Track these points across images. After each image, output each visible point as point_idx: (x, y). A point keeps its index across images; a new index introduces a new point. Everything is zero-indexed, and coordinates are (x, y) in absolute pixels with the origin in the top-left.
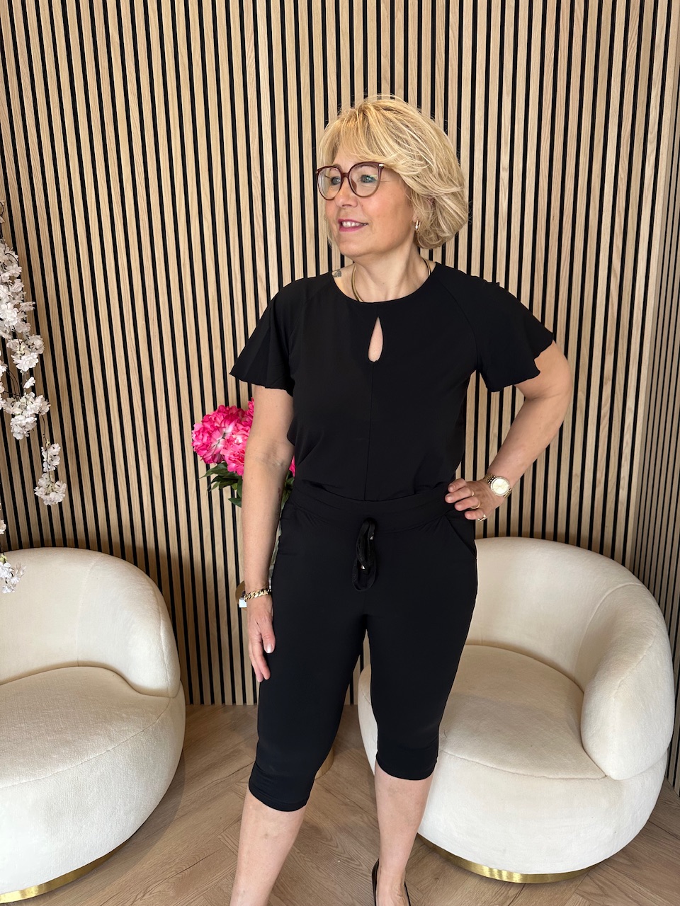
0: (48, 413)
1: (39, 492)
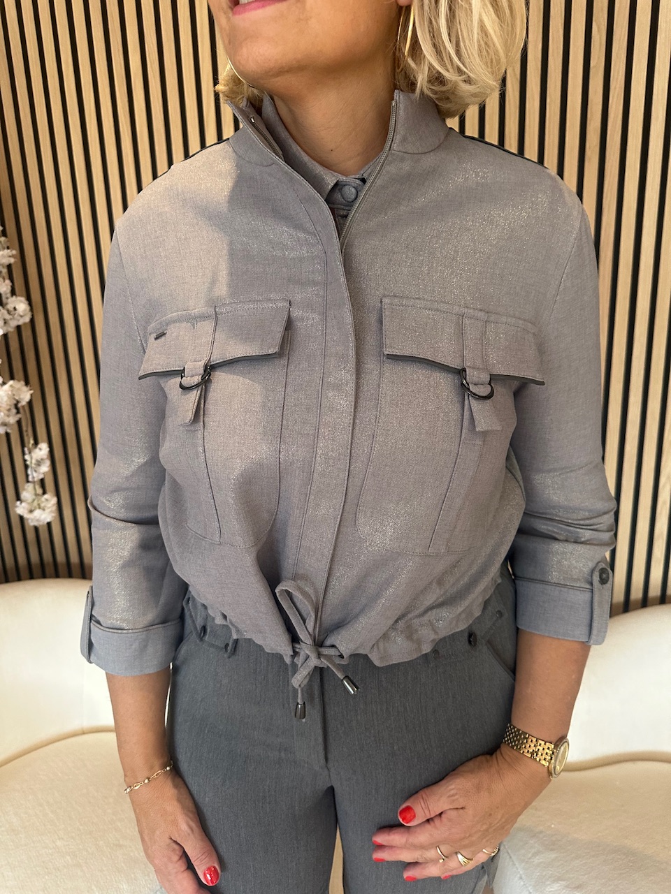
0: (30, 403)
1: (21, 509)
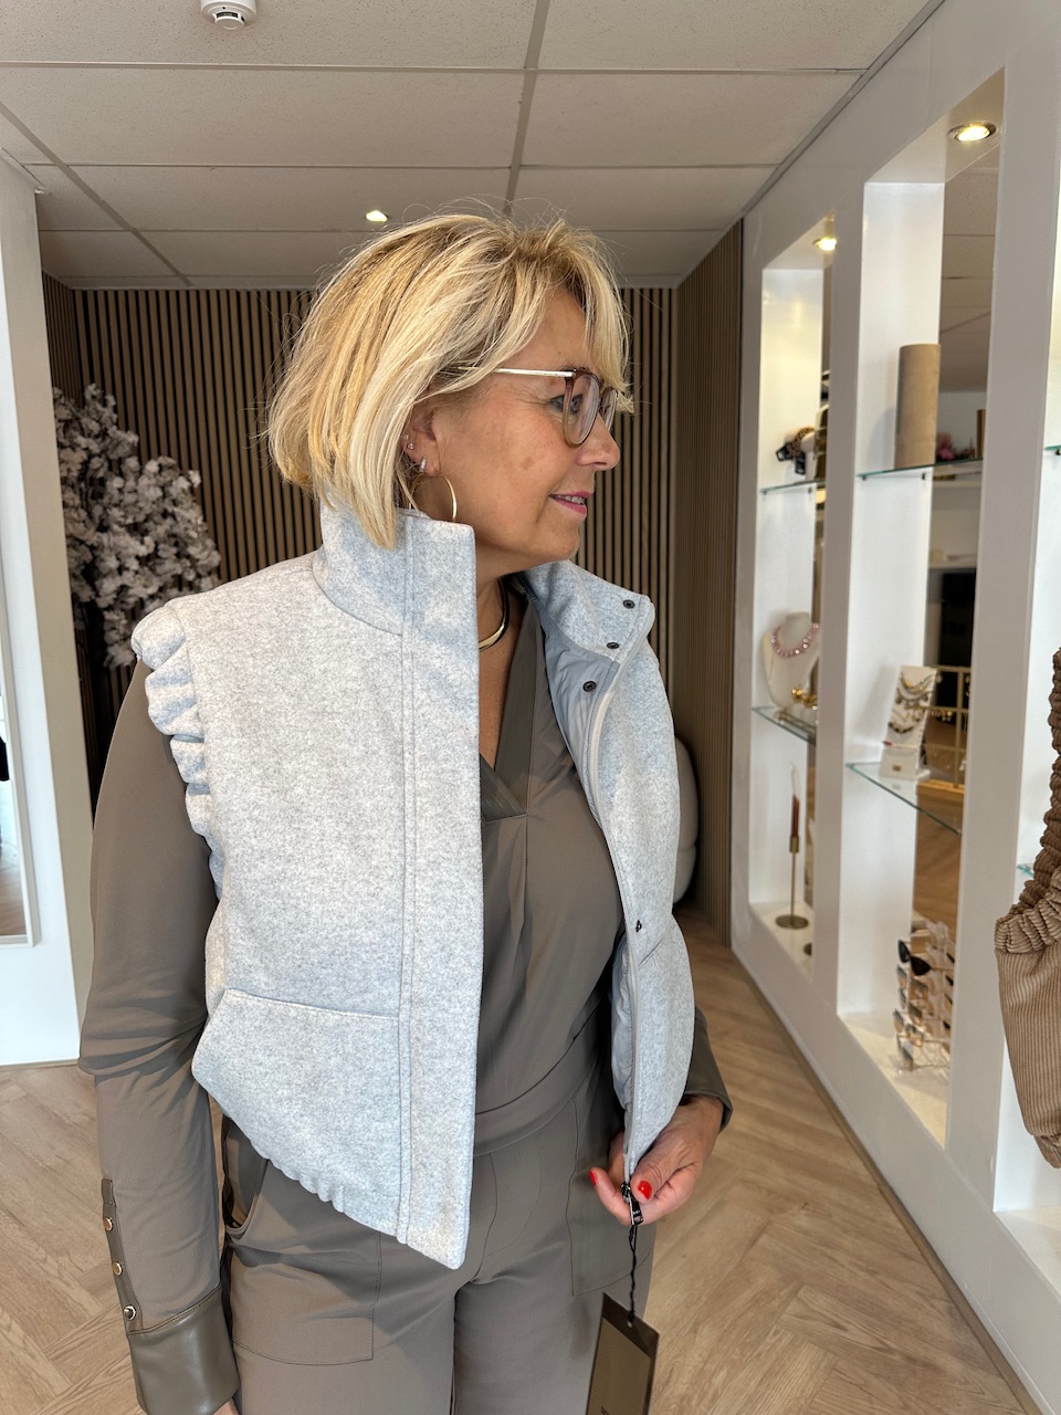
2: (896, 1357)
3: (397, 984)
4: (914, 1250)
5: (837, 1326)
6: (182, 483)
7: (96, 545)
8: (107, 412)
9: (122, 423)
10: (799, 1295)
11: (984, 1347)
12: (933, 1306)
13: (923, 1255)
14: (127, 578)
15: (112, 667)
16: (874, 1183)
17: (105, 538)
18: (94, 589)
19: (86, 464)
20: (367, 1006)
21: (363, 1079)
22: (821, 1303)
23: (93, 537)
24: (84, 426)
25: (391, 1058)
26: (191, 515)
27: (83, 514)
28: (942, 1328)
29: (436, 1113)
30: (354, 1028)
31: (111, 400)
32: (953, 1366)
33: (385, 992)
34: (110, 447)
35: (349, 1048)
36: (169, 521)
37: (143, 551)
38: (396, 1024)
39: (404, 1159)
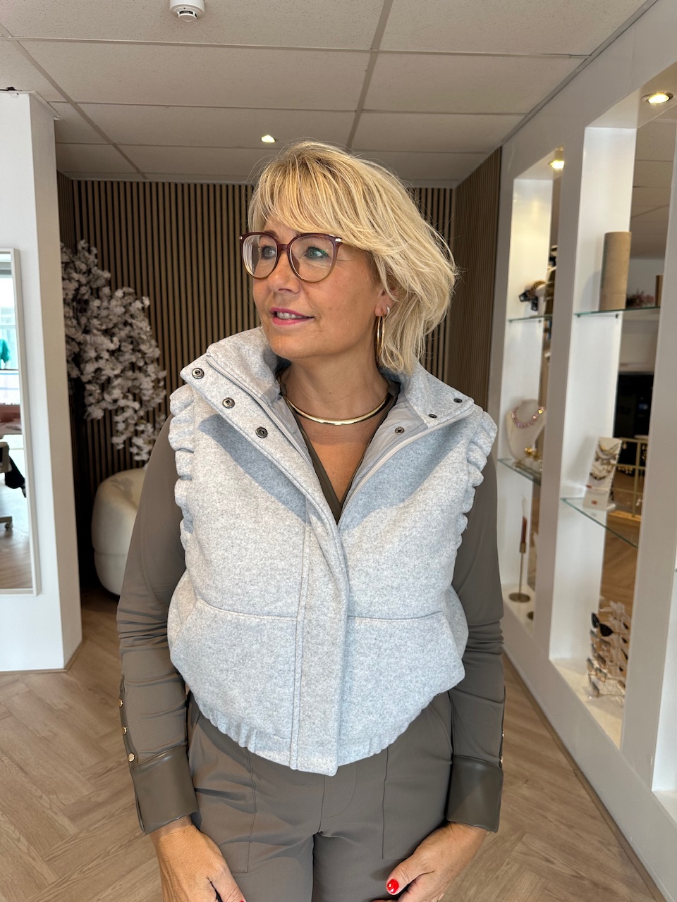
2: (586, 882)
3: (297, 597)
4: (597, 813)
5: (548, 861)
6: (138, 305)
7: (82, 342)
8: (92, 258)
9: (100, 265)
10: (523, 840)
11: (642, 878)
12: (609, 850)
13: (603, 817)
14: (101, 363)
15: (89, 419)
16: (571, 769)
17: (88, 337)
18: (80, 370)
19: (77, 290)
20: (277, 611)
21: (273, 659)
22: (537, 845)
23: (80, 337)
24: (77, 266)
25: (291, 645)
26: (143, 325)
27: (75, 322)
28: (616, 865)
29: (318, 681)
30: (268, 627)
31: (94, 250)
32: (622, 889)
33: (289, 601)
34: (93, 280)
35: (265, 639)
36: (128, 328)
37: (112, 347)
38: (295, 623)
39: (295, 714)
